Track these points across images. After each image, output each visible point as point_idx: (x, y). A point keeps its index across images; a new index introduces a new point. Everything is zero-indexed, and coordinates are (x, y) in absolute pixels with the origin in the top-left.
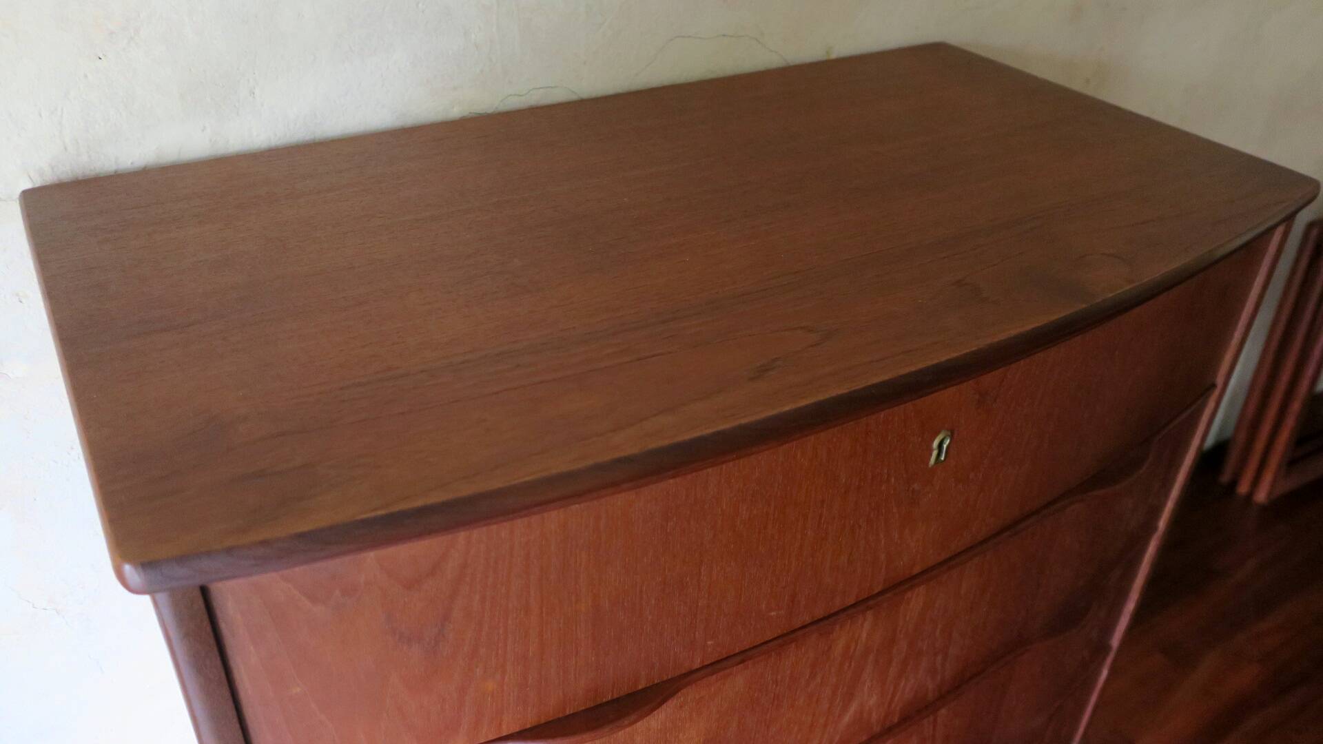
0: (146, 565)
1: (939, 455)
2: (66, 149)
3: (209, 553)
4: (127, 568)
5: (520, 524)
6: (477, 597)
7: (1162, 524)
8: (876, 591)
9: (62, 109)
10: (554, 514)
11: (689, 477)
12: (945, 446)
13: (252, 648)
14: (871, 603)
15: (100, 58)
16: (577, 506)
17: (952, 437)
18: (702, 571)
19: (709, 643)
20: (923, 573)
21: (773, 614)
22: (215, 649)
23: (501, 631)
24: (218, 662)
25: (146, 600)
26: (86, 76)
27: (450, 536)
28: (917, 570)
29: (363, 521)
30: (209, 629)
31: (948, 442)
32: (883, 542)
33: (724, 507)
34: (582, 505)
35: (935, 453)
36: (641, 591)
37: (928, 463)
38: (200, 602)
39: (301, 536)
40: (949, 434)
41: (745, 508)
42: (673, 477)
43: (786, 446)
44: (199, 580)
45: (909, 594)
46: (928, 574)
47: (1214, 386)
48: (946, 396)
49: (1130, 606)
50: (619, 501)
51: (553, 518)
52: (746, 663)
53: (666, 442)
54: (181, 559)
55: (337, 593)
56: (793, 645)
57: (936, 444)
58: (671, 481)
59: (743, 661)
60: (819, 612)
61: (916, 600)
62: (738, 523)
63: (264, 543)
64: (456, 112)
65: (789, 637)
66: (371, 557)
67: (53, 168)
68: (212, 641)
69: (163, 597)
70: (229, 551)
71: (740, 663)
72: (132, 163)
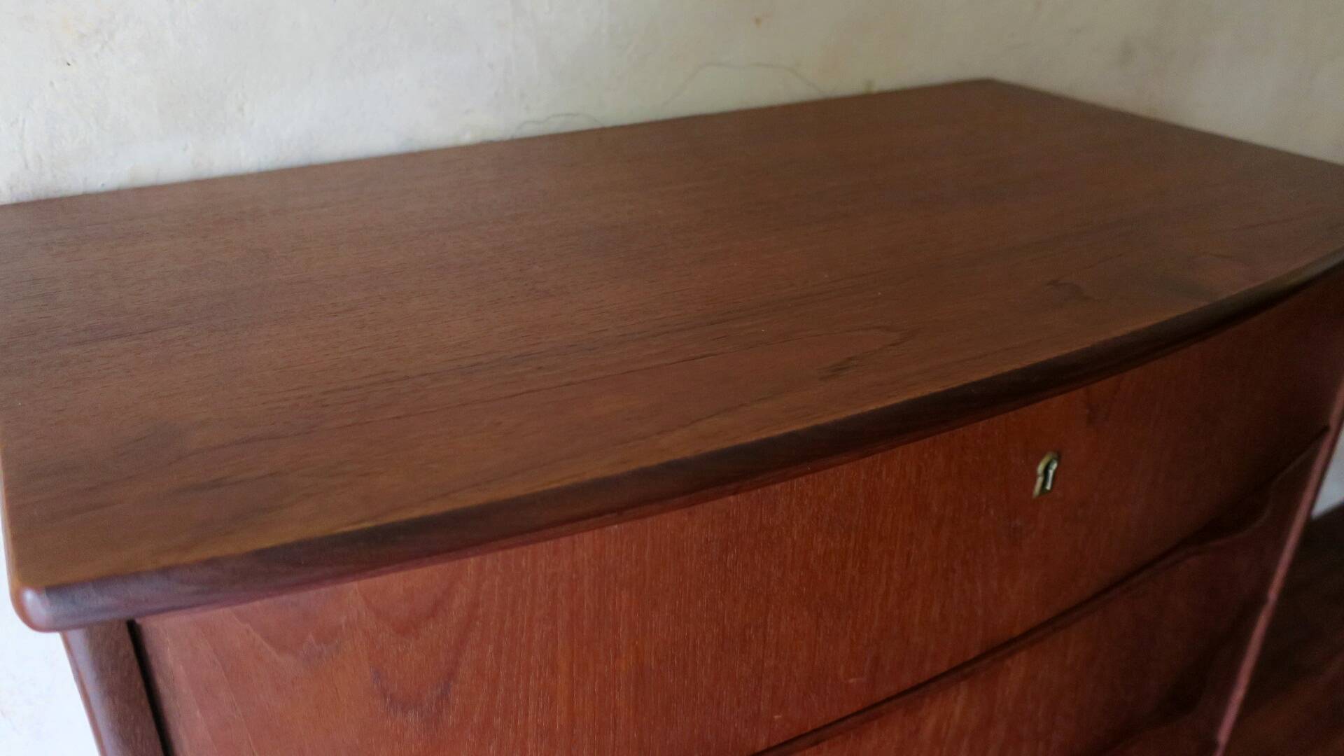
0: (54, 590)
1: (1044, 484)
2: (27, 166)
3: (137, 575)
4: (29, 596)
5: (544, 548)
6: (491, 648)
7: (1273, 595)
8: (971, 657)
9: (24, 121)
10: (587, 537)
11: (753, 493)
12: (1051, 472)
13: (198, 713)
14: (967, 670)
15: (69, 64)
16: (616, 526)
17: (1059, 460)
18: (769, 620)
19: (776, 717)
20: (1025, 635)
21: (852, 681)
22: (149, 713)
23: (521, 694)
24: (152, 729)
25: (56, 638)
26: (52, 84)
27: (456, 563)
28: (1017, 632)
29: (345, 535)
30: (140, 683)
31: (1054, 466)
32: (980, 591)
33: (795, 538)
34: (622, 526)
35: (1040, 480)
36: (695, 646)
37: (1031, 493)
38: (128, 647)
39: (260, 554)
40: (1056, 456)
41: (820, 540)
42: (735, 493)
43: (868, 460)
44: (126, 614)
45: (1008, 662)
46: (1031, 637)
47: (1326, 429)
48: (1056, 404)
49: (1239, 694)
50: (669, 522)
51: (585, 544)
52: (820, 746)
53: (728, 444)
54: (101, 582)
55: (311, 637)
56: (876, 723)
57: (1041, 468)
58: (732, 499)
59: (817, 743)
60: (907, 680)
61: (1017, 669)
62: (812, 559)
63: (210, 562)
64: (467, 138)
65: (871, 712)
66: (353, 589)
67: (11, 188)
68: (144, 701)
69: (77, 636)
70: (165, 571)
71: (812, 745)
72: (103, 185)
